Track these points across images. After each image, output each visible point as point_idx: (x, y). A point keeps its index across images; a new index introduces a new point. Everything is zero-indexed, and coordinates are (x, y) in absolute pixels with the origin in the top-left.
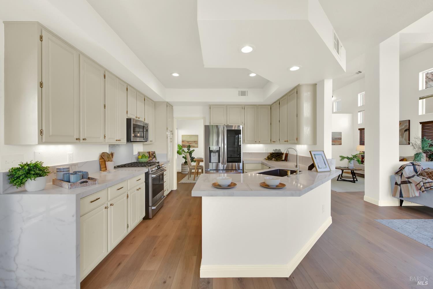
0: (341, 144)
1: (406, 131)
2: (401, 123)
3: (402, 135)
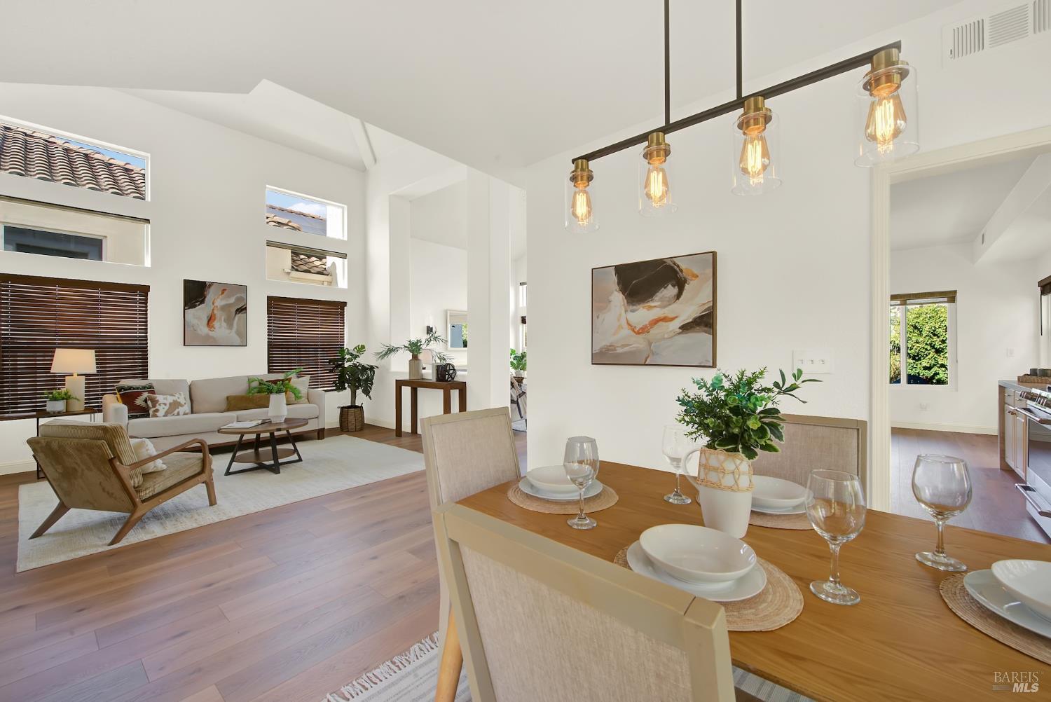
1: (239, 313)
2: (224, 290)
3: (229, 322)
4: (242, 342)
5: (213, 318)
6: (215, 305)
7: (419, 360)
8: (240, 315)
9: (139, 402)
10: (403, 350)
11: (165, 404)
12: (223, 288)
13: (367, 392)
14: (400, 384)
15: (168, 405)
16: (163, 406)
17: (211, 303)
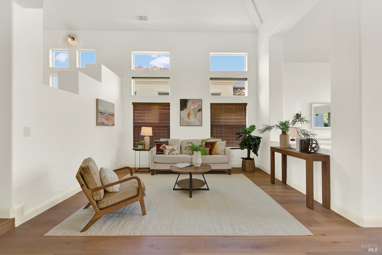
0: (113, 125)
1: (199, 111)
2: (194, 102)
3: (195, 115)
4: (200, 124)
5: (190, 114)
6: (190, 108)
7: (287, 135)
8: (199, 112)
9: (161, 148)
10: (276, 128)
11: (168, 150)
12: (193, 101)
13: (256, 152)
14: (273, 150)
15: (169, 150)
16: (167, 150)
17: (189, 108)
